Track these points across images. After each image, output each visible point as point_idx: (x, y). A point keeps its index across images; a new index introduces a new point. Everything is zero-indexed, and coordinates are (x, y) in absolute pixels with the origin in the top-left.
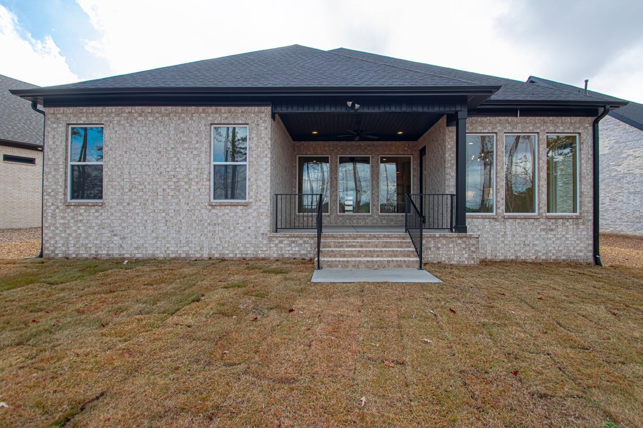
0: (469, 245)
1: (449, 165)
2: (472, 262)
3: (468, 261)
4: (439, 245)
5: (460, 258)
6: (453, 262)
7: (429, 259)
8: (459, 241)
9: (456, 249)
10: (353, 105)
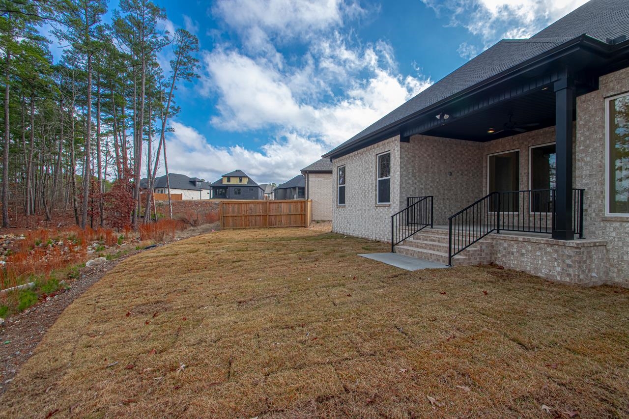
0: (563, 255)
1: (582, 148)
2: (568, 279)
3: (561, 277)
4: (524, 251)
5: (550, 271)
6: (540, 274)
7: (512, 265)
8: (549, 249)
9: (545, 258)
10: (442, 117)
